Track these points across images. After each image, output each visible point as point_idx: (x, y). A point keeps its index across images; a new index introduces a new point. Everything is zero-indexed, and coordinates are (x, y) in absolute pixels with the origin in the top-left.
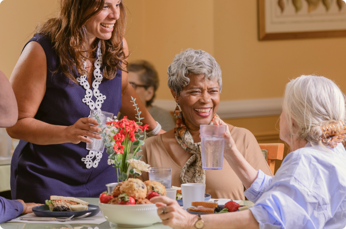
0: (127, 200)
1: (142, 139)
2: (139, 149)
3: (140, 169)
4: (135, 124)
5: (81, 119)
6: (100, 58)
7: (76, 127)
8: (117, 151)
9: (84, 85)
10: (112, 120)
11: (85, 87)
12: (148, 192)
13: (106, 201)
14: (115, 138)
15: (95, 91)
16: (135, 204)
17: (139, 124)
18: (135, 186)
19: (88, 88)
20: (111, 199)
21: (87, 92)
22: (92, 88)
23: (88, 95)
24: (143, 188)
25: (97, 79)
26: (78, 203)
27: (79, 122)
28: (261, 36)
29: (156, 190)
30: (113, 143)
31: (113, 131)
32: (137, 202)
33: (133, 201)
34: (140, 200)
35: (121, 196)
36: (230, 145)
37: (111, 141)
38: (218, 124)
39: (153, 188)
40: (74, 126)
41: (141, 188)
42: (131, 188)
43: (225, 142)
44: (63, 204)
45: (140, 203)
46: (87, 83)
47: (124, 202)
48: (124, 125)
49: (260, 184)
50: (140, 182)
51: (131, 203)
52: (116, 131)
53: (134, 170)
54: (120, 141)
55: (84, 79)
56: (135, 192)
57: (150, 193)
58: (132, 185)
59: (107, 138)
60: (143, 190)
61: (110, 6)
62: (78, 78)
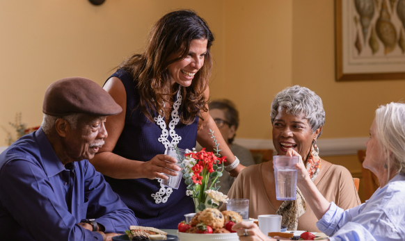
0: (205, 229)
1: (220, 170)
2: (217, 180)
3: (218, 199)
4: (214, 155)
5: (158, 155)
6: (179, 100)
7: (153, 164)
8: (195, 181)
9: (161, 124)
10: (190, 152)
11: (162, 127)
12: (225, 221)
13: (184, 230)
14: (193, 169)
15: (171, 131)
16: (213, 233)
17: (217, 156)
18: (213, 215)
19: (164, 128)
20: (189, 228)
21: (163, 132)
22: (168, 128)
23: (164, 135)
24: (221, 217)
25: (174, 120)
26: (157, 233)
27: (156, 159)
28: (339, 77)
29: (233, 220)
30: (192, 174)
31: (192, 163)
32: (214, 231)
33: (210, 230)
34: (218, 229)
35: (199, 225)
36: (303, 176)
37: (190, 172)
38: (291, 155)
39: (230, 218)
40: (150, 162)
41: (218, 218)
42: (209, 217)
43: (298, 172)
44: (142, 233)
45: (218, 232)
46: (164, 123)
47: (201, 231)
48: (202, 157)
49: (332, 216)
50: (218, 212)
51: (209, 232)
52: (195, 162)
53: (212, 200)
54: (199, 172)
55: (161, 119)
56: (213, 222)
57: (227, 222)
58: (210, 215)
59: (186, 169)
60: (220, 219)
61: (194, 55)
62: (155, 118)
